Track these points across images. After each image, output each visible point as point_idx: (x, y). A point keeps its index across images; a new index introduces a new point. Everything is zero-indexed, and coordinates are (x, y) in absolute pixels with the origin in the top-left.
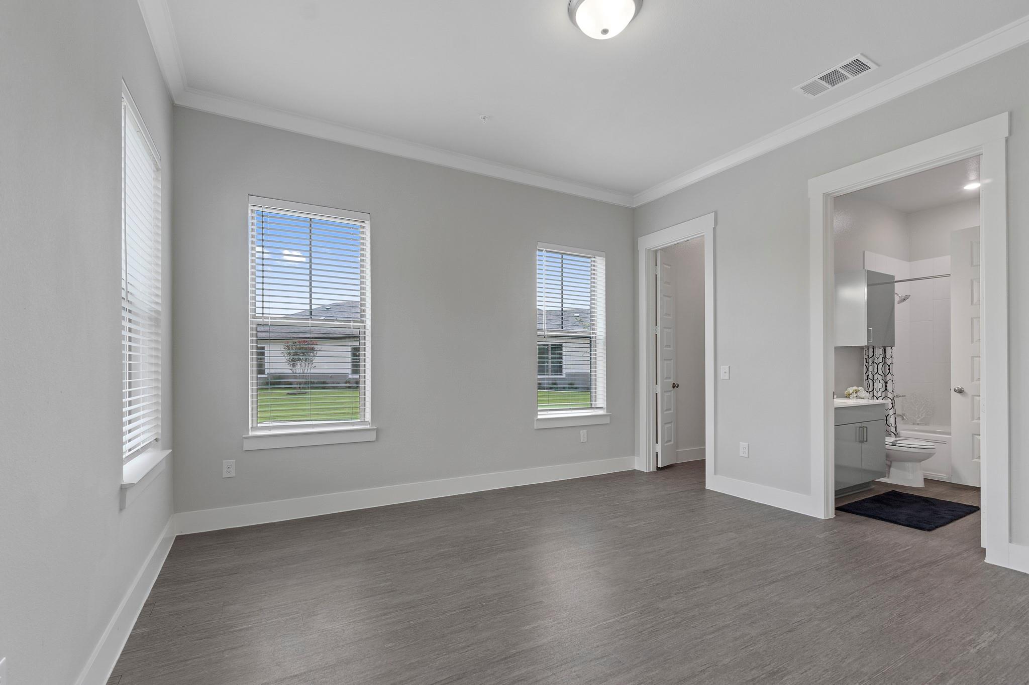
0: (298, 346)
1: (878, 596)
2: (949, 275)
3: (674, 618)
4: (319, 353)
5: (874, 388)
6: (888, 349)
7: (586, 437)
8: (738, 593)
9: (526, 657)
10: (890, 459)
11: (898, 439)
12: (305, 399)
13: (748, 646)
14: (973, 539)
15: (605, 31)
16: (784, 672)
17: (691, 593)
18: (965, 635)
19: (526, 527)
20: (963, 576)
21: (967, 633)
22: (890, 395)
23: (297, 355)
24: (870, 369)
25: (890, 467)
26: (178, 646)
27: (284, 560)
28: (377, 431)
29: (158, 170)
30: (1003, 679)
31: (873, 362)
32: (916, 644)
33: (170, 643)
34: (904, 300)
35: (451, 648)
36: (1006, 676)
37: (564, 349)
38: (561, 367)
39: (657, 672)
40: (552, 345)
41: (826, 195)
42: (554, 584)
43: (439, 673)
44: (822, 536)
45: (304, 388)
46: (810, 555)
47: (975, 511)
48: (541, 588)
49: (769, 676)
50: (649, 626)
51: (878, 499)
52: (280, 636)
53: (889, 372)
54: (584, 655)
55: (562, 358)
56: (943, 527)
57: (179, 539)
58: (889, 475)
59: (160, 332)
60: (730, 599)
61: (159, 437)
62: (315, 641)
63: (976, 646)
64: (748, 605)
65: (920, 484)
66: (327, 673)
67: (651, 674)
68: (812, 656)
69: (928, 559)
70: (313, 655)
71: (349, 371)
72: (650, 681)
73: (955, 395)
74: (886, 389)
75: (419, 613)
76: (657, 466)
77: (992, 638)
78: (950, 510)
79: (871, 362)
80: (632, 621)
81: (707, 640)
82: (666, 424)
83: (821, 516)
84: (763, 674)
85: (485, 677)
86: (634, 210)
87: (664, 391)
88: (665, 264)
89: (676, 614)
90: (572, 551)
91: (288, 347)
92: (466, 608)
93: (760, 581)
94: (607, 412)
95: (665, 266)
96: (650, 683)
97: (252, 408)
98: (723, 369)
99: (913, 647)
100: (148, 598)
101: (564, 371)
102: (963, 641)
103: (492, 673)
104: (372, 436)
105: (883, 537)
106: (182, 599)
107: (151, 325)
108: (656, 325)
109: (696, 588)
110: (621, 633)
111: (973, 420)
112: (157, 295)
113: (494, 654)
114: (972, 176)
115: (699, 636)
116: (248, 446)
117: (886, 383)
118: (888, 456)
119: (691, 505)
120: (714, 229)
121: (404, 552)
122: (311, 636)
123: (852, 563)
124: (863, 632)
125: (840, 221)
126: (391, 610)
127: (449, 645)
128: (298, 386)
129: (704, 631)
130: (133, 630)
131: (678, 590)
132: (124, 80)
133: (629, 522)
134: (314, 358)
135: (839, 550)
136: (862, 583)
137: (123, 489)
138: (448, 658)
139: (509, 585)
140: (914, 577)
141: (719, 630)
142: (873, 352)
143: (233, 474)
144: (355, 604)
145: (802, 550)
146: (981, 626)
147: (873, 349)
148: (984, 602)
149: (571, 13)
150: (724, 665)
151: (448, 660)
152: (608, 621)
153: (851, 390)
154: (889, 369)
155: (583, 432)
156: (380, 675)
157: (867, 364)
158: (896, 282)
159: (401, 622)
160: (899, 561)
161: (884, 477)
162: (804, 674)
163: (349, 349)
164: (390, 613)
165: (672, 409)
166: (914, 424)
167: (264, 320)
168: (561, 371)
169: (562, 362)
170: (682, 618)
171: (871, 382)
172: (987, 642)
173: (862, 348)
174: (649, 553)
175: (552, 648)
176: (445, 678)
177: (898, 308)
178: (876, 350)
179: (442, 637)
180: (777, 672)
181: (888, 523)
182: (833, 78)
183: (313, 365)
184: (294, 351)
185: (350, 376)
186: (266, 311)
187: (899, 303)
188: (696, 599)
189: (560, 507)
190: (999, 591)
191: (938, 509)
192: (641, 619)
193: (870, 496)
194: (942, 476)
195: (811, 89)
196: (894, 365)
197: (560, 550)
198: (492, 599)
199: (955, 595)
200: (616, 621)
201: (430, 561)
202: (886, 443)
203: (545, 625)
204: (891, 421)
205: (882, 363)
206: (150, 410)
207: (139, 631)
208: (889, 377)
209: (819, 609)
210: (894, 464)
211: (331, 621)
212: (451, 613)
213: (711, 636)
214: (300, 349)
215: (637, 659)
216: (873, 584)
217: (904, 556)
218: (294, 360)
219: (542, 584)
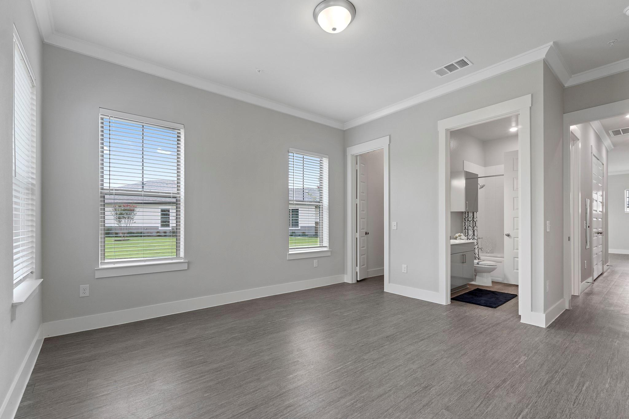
0: (123, 209)
1: (473, 343)
2: (503, 175)
3: (373, 363)
4: (138, 213)
5: (468, 234)
6: (475, 213)
7: (317, 264)
8: (405, 347)
9: (292, 393)
10: (477, 272)
11: (480, 261)
12: (128, 244)
13: (412, 374)
14: (515, 311)
15: (334, 29)
16: (431, 386)
17: (381, 349)
18: (514, 359)
19: (285, 318)
20: (511, 330)
21: (514, 358)
22: (476, 238)
23: (122, 214)
24: (467, 224)
25: (476, 275)
26: (58, 410)
27: (127, 349)
28: (189, 263)
29: (33, 86)
30: (531, 379)
31: (468, 220)
32: (492, 365)
33: (51, 409)
34: (482, 187)
35: (246, 392)
36: (532, 377)
37: (300, 212)
38: (298, 222)
39: (366, 393)
40: (292, 209)
41: (447, 130)
42: (304, 350)
43: (240, 408)
44: (445, 314)
45: (126, 236)
46: (440, 324)
47: (515, 297)
48: (297, 353)
49: (424, 389)
50: (360, 369)
51: (471, 293)
52: (132, 396)
53: (476, 225)
54: (325, 389)
55: (298, 217)
56: (501, 306)
57: (46, 340)
58: (475, 280)
59: (34, 198)
60: (401, 351)
61: (34, 270)
62: (157, 397)
63: (518, 364)
64: (410, 353)
65: (490, 284)
66: (167, 416)
67: (363, 395)
68: (444, 377)
69: (495, 323)
70: (156, 406)
71: (159, 225)
72: (363, 398)
73: (506, 237)
74: (474, 234)
75: (224, 374)
76: (357, 280)
77: (525, 359)
78: (504, 297)
79: (467, 220)
80: (350, 367)
81: (391, 373)
82: (362, 255)
83: (444, 303)
84: (421, 388)
85: (268, 407)
86: (344, 131)
87: (361, 237)
88: (362, 164)
89: (374, 361)
90: (313, 330)
91: (116, 209)
92: (253, 368)
93: (416, 340)
94: (329, 249)
95: (362, 165)
96: (363, 400)
97: (101, 250)
98: (394, 224)
99: (491, 367)
100: (29, 381)
101: (300, 225)
102: (513, 362)
103: (273, 404)
104: (185, 267)
105: (474, 312)
106: (56, 380)
107: (29, 194)
108: (357, 198)
109: (383, 346)
110: (345, 374)
111: (514, 250)
112: (32, 173)
113: (273, 393)
114: (514, 124)
115: (387, 372)
116: (98, 275)
117: (474, 231)
118: (475, 270)
119: (377, 301)
120: (389, 145)
121: (209, 338)
122: (153, 395)
123: (460, 327)
124: (468, 361)
125: (453, 144)
126: (206, 374)
127: (245, 391)
128: (123, 235)
129: (389, 369)
130: (20, 403)
131: (374, 348)
132: (14, 24)
133: (344, 312)
134: (134, 216)
135: (454, 320)
136: (465, 337)
137: (14, 306)
138: (245, 399)
139: (278, 353)
140: (490, 332)
141: (397, 367)
142: (468, 215)
143: (87, 294)
144: (181, 372)
145: (436, 322)
146: (520, 354)
147: (468, 213)
148: (521, 342)
149: (315, 16)
150: (401, 386)
151: (245, 400)
152: (337, 369)
153: (457, 235)
154: (475, 224)
155: (315, 261)
156: (203, 413)
157: (465, 221)
158: (479, 178)
159: (212, 380)
160: (482, 324)
161: (473, 281)
162: (441, 386)
163: (160, 210)
164: (204, 376)
165: (365, 247)
166: (486, 253)
167: (110, 191)
168: (298, 225)
169: (298, 219)
170: (377, 363)
171: (467, 230)
172: (523, 361)
173: (462, 213)
174: (356, 329)
175: (306, 386)
176: (244, 410)
177: (480, 191)
178: (469, 214)
179: (240, 387)
180: (428, 386)
181: (476, 305)
182: (451, 68)
183: (134, 221)
184: (119, 212)
185: (160, 228)
186: (111, 185)
187: (480, 189)
188: (384, 352)
189: (303, 306)
190: (527, 336)
191: (499, 297)
192: (355, 365)
193: (467, 292)
194: (500, 280)
195: (440, 72)
196: (478, 222)
197: (306, 330)
198: (268, 362)
199: (508, 339)
200: (342, 368)
201: (226, 343)
202: (475, 263)
203: (301, 374)
204: (476, 251)
205: (472, 221)
206: (28, 252)
207: (25, 403)
208: (475, 228)
209: (446, 352)
210: (478, 274)
211: (166, 384)
212: (244, 372)
213: (393, 371)
214: (124, 210)
215: (355, 388)
216: (471, 337)
217: (484, 322)
218: (119, 218)
219: (297, 351)
